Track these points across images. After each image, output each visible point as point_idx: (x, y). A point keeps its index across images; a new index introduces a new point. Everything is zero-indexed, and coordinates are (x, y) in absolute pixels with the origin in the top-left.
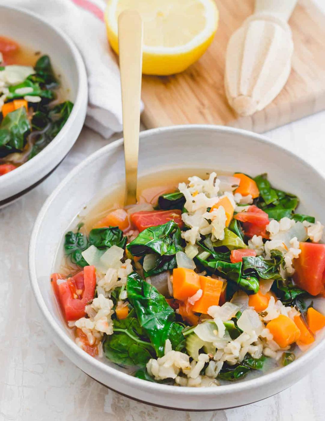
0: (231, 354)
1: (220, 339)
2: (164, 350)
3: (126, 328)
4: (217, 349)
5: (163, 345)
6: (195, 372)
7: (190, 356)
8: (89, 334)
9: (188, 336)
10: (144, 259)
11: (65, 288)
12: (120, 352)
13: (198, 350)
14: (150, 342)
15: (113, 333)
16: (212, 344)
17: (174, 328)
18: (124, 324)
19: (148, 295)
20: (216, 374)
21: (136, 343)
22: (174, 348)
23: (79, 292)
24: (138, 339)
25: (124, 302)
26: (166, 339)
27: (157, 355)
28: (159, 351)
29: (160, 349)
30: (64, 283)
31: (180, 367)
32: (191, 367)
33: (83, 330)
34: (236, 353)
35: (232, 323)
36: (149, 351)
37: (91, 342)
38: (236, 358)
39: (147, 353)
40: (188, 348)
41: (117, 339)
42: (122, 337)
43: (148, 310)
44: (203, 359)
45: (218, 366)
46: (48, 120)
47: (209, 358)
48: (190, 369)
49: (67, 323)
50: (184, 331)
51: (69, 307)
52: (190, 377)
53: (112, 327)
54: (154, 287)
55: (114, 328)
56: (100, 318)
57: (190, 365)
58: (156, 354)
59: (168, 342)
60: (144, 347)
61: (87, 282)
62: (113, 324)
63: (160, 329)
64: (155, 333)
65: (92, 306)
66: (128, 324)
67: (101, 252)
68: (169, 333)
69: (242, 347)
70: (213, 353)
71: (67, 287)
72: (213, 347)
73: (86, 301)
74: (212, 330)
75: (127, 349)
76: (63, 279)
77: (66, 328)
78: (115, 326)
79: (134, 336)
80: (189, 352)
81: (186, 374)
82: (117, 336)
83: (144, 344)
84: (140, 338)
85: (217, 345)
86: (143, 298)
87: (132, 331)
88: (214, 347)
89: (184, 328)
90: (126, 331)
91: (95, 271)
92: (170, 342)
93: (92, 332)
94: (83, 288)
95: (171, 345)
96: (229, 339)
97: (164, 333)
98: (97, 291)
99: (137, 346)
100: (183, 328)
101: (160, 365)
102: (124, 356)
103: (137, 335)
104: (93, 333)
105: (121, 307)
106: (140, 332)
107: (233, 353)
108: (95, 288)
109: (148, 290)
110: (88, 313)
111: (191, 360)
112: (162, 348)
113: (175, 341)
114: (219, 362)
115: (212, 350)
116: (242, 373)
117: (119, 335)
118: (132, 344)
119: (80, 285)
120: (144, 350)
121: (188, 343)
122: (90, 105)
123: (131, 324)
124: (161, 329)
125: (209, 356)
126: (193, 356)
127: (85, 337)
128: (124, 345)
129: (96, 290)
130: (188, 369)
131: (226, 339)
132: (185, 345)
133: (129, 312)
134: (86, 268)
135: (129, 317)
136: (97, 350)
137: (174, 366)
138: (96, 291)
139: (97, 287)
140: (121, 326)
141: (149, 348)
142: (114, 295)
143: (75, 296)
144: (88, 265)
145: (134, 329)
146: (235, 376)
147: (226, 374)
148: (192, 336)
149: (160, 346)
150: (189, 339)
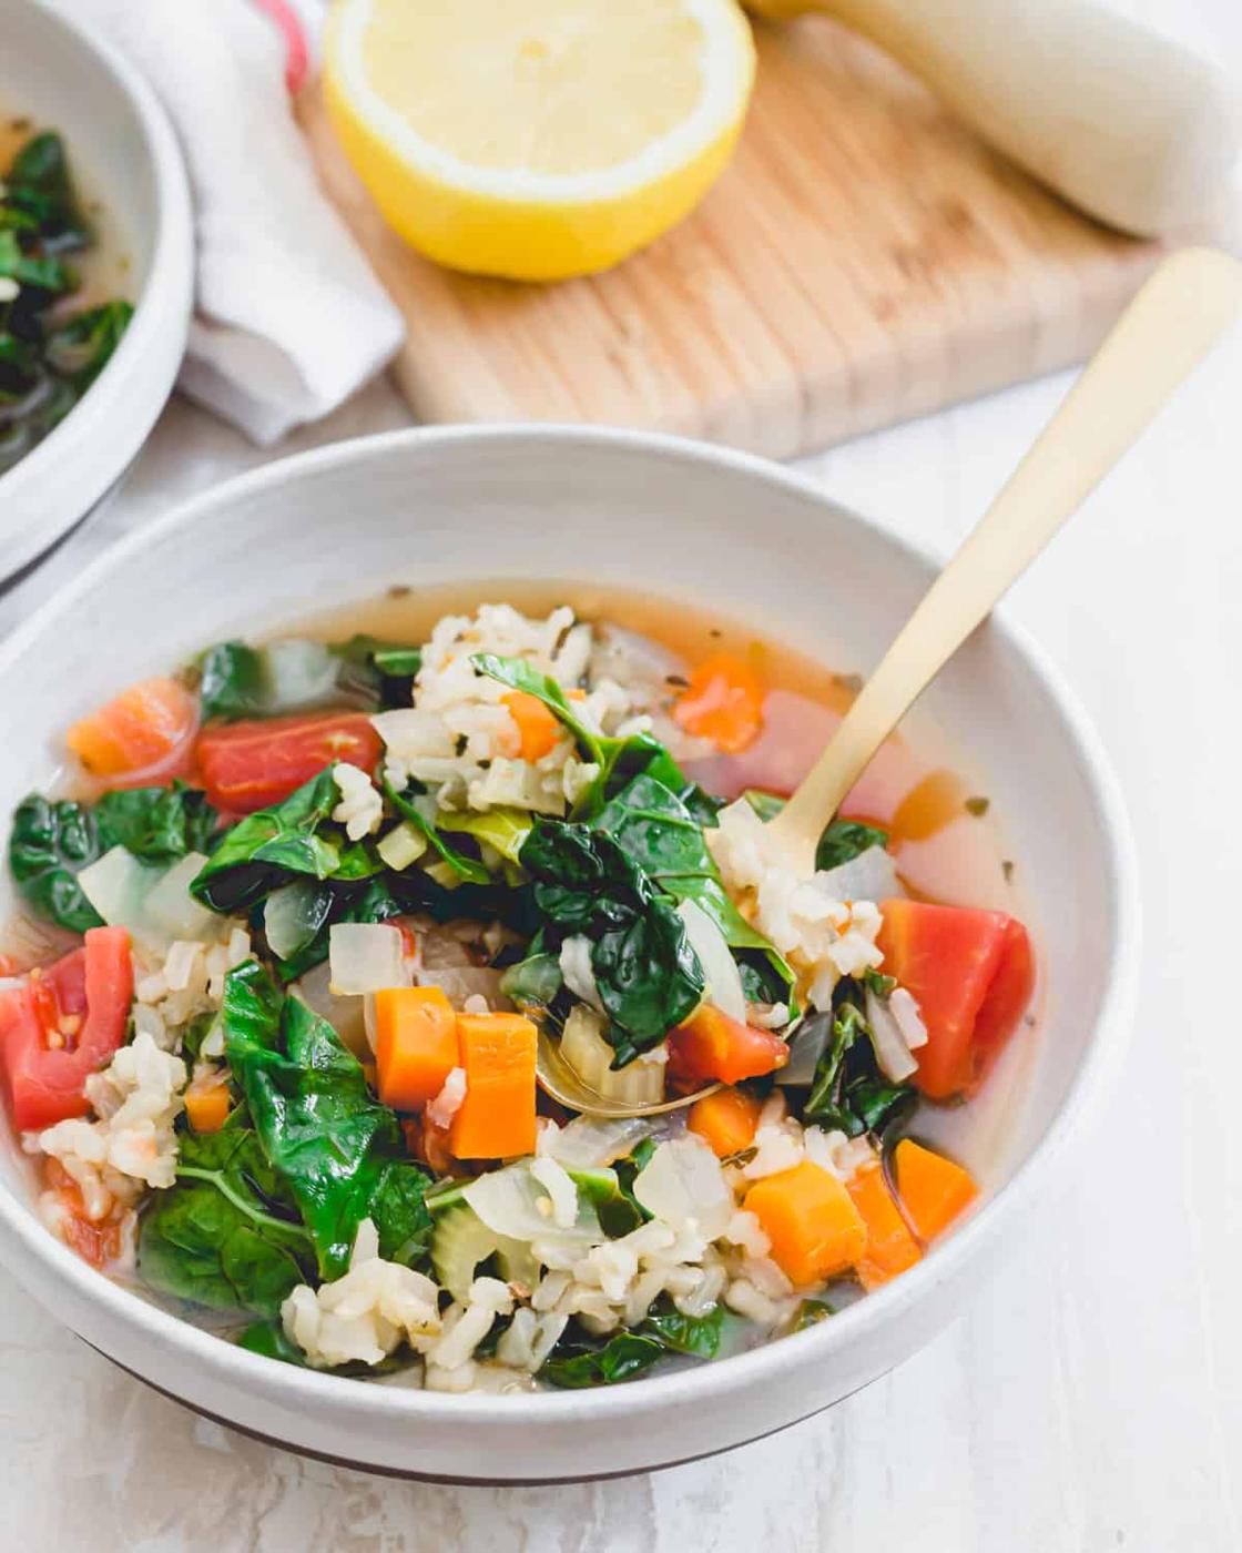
0: (599, 1288)
1: (558, 1232)
2: (348, 1254)
3: (220, 1166)
4: (544, 1270)
5: (349, 1238)
6: (453, 1344)
7: (442, 1288)
8: (88, 1181)
9: (443, 1211)
10: (266, 913)
11: (18, 1007)
12: (192, 1254)
13: (474, 1265)
14: (299, 1221)
15: (174, 1181)
16: (527, 1245)
17: (394, 1179)
18: (214, 1152)
19: (304, 1052)
20: (537, 1359)
21: (249, 1223)
22: (387, 1252)
23: (69, 1024)
24: (262, 1211)
25: (216, 1066)
26: (362, 1218)
27: (321, 1275)
28: (331, 1259)
29: (333, 1249)
30: (15, 990)
31: (399, 1325)
32: (441, 1324)
33: (68, 1163)
34: (616, 1290)
35: (612, 1178)
36: (296, 1256)
37: (96, 1209)
38: (615, 1308)
39: (290, 1265)
40: (437, 1258)
41: (184, 1208)
42: (203, 1200)
43: (298, 1108)
44: (487, 1297)
45: (545, 1330)
46: (40, 369)
47: (512, 1298)
48: (437, 1333)
49: (18, 1140)
50: (432, 1192)
51: (27, 1079)
52: (434, 1364)
53: (174, 1161)
54: (325, 1023)
55: (178, 1164)
56: (132, 1126)
57: (441, 1318)
58: (317, 1269)
59: (367, 1231)
60: (276, 1241)
61: (98, 987)
62: (176, 1150)
63: (342, 1178)
64: (321, 1189)
65: (108, 1075)
66: (226, 1153)
67: (152, 873)
68: (376, 1197)
69: (641, 1270)
70: (529, 1281)
71: (22, 1005)
72: (529, 1260)
73: (92, 1058)
74: (534, 1199)
75: (218, 1245)
76: (14, 975)
77: (14, 1155)
78: (183, 1159)
79: (245, 1199)
80: (441, 1270)
81: (421, 1351)
82: (187, 1194)
83: (282, 1232)
84: (266, 1208)
85: (546, 1253)
86: (283, 1064)
87: (241, 1180)
88: (536, 1261)
89: (435, 1181)
90: (217, 1177)
91: (127, 947)
92: (374, 1228)
93: (99, 1173)
94: (83, 1008)
95: (378, 1240)
96: (597, 1233)
97: (356, 1192)
98: (134, 1024)
99: (254, 1234)
100: (430, 1182)
101: (327, 1311)
102: (205, 1272)
103: (256, 1194)
104: (104, 1177)
105: (202, 1085)
106: (267, 1184)
107: (604, 1286)
108: (128, 1011)
109: (306, 1032)
110: (94, 1102)
111: (445, 1300)
112: (342, 1251)
113: (394, 1228)
114: (549, 1318)
115: (527, 1269)
116: (636, 1364)
117: (192, 1192)
118: (236, 1227)
119: (72, 1000)
120: (280, 1252)
121: (440, 1238)
122: (201, 316)
123: (236, 1151)
124: (346, 1177)
125: (512, 1291)
126: (452, 1286)
127: (73, 1191)
128: (208, 1228)
129: (130, 1019)
130: (428, 1333)
131: (581, 1232)
132: (430, 1242)
133: (232, 1107)
134: (92, 935)
135: (229, 1129)
136: (117, 1242)
137: (375, 1315)
138: (130, 1025)
139: (136, 1008)
140: (204, 1159)
141: (296, 1247)
142: (190, 1043)
143: (55, 1039)
144: (102, 923)
145: (247, 1170)
146: (606, 1375)
147: (571, 1364)
148: (457, 1212)
149: (337, 1242)
150: (444, 1223)
